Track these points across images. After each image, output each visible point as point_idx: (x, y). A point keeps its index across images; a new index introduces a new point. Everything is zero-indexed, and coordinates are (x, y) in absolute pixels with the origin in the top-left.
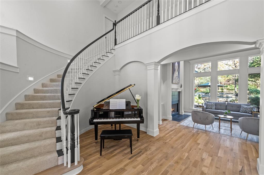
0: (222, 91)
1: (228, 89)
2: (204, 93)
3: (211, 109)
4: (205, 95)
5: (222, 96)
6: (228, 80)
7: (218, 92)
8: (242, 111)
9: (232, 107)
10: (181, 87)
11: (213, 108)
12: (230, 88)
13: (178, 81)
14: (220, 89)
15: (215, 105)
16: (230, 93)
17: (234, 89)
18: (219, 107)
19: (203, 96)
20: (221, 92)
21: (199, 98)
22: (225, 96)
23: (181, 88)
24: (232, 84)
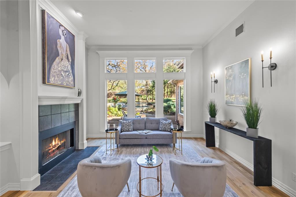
0: (139, 101)
1: (142, 99)
2: (124, 103)
3: (127, 131)
4: (125, 105)
5: (138, 106)
6: (142, 91)
7: (136, 101)
8: (162, 129)
9: (151, 124)
10: (79, 95)
11: (130, 129)
12: (144, 98)
13: (72, 83)
14: (137, 99)
15: (133, 124)
16: (144, 103)
17: (146, 99)
18: (138, 126)
19: (124, 106)
20: (137, 101)
21: (119, 109)
22: (141, 105)
23: (79, 97)
24: (145, 94)
